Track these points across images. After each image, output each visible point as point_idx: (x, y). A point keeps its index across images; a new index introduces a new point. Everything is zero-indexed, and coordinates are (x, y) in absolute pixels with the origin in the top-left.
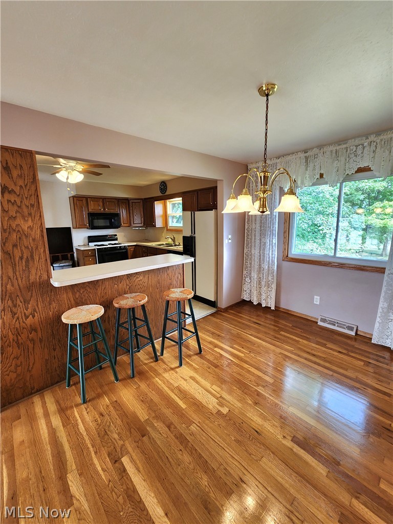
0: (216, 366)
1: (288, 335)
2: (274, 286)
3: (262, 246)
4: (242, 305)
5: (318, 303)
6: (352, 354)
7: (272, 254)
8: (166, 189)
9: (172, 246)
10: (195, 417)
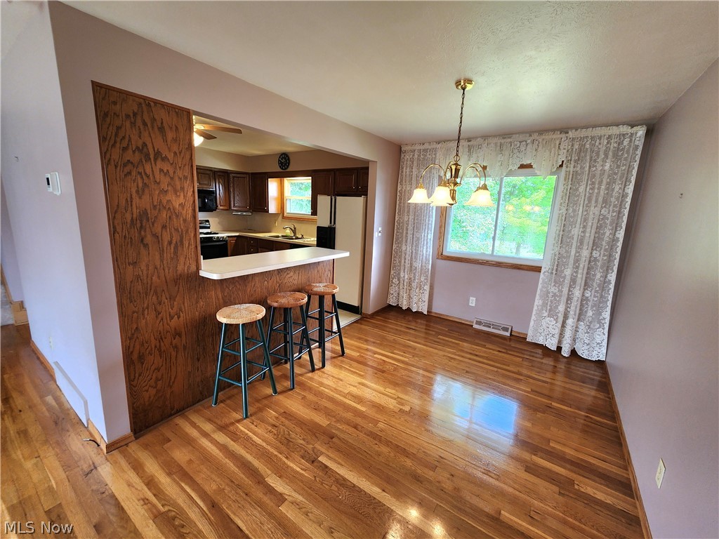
0: (383, 372)
1: (447, 339)
2: (427, 288)
3: (416, 242)
5: (474, 305)
7: (427, 251)
9: (292, 239)
10: (379, 416)
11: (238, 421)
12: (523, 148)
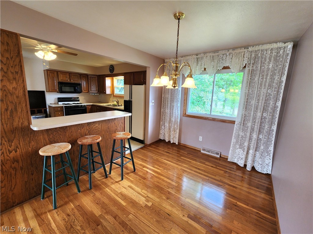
0: (144, 179)
1: (185, 159)
2: (178, 131)
3: (172, 108)
4: (159, 143)
5: (201, 140)
6: (218, 168)
7: (177, 113)
8: (114, 70)
9: (117, 106)
10: (132, 210)
11: (50, 211)
12: (224, 58)
